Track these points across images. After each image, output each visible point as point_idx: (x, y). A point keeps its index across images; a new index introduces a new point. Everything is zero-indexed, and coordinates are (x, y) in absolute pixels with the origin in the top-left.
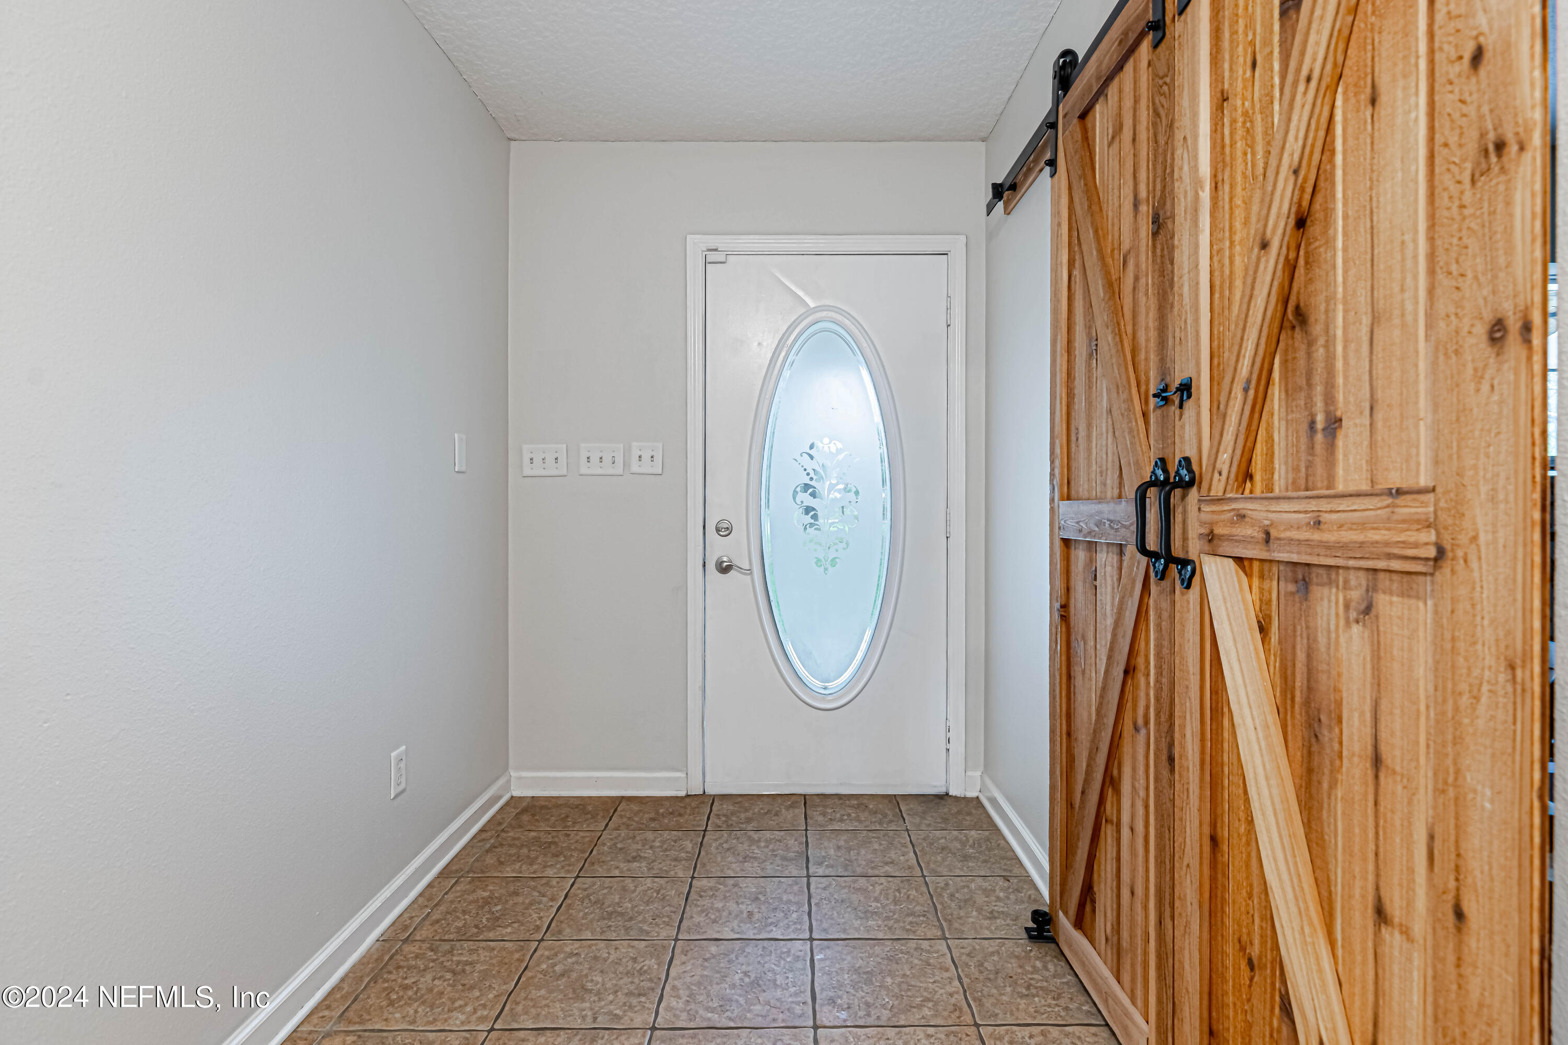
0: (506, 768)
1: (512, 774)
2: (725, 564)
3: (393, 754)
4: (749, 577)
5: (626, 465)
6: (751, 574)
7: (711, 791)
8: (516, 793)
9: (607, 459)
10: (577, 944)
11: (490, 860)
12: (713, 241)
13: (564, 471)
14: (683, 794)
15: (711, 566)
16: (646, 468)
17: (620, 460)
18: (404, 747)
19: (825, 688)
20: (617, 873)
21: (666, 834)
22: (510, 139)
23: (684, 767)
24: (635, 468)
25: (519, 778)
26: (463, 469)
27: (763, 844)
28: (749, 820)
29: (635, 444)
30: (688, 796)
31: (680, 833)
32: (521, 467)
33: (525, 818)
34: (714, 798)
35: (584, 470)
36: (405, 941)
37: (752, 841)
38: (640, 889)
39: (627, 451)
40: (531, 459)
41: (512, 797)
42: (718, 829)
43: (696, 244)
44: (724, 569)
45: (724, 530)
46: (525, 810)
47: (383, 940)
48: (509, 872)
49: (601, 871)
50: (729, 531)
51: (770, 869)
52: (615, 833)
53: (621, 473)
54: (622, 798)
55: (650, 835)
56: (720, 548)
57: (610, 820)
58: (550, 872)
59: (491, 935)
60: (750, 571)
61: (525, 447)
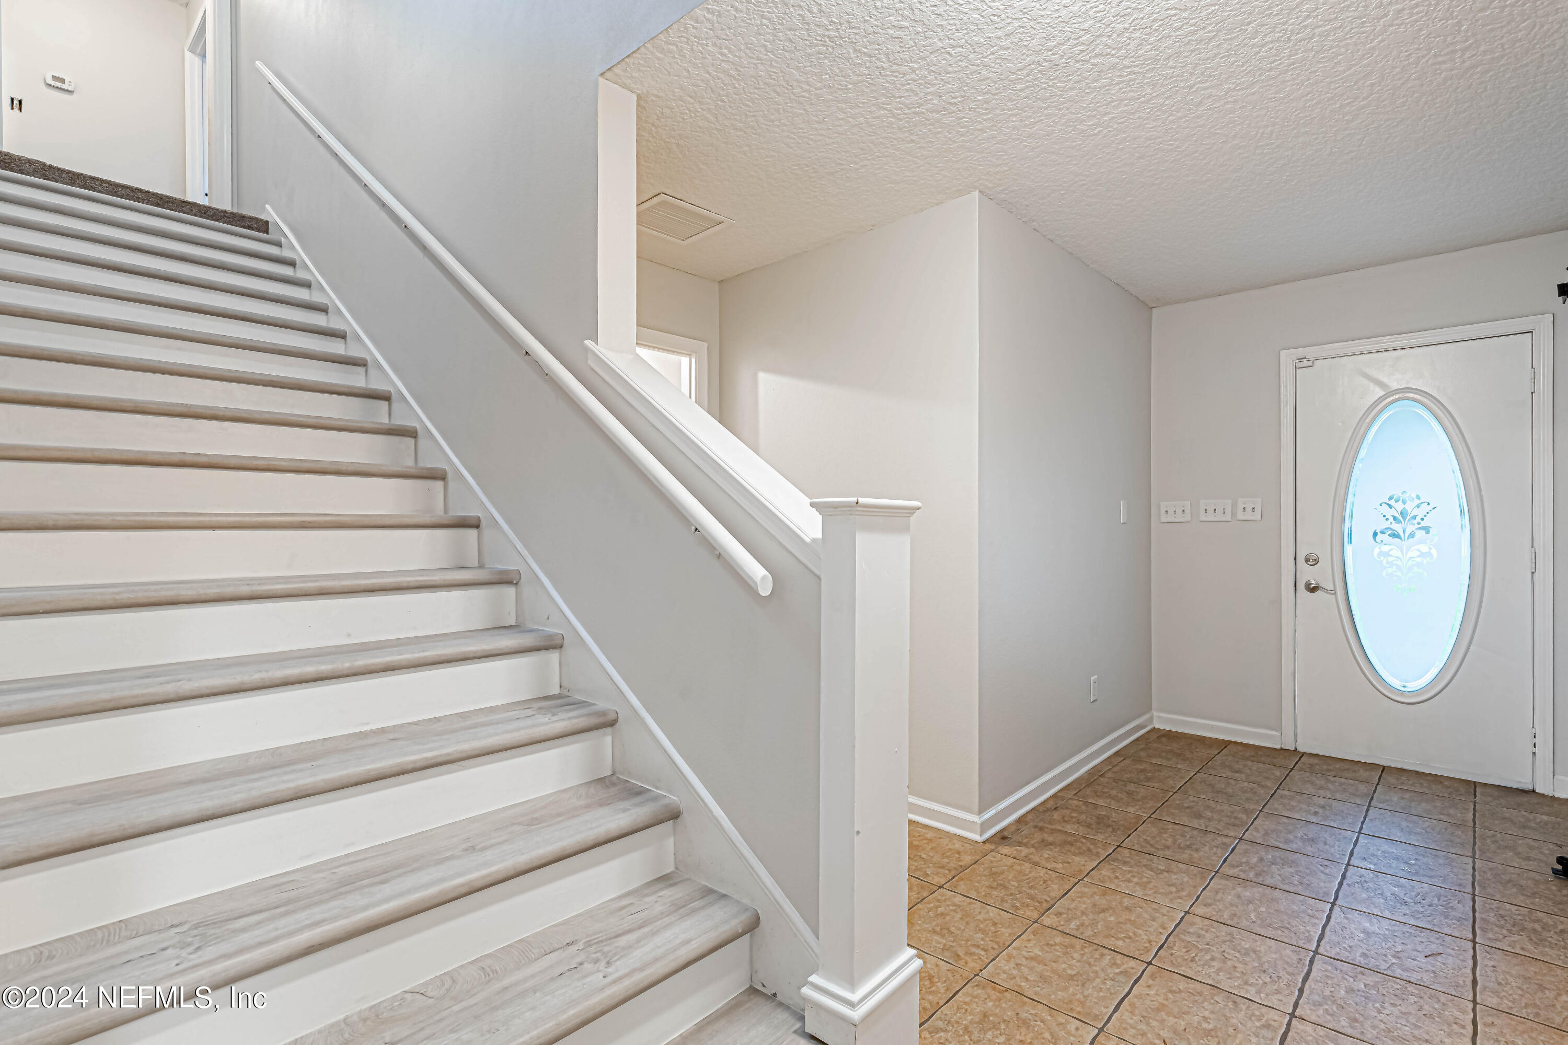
0: (1150, 709)
1: (1155, 714)
2: (1313, 585)
3: (1092, 678)
4: (1334, 596)
5: (1234, 514)
6: (1335, 594)
7: (1301, 748)
8: (1157, 726)
9: (1220, 511)
10: (1198, 799)
11: (1143, 754)
12: (1301, 352)
13: (1189, 519)
14: (1278, 747)
15: (1301, 586)
16: (1249, 516)
17: (1229, 512)
18: (1096, 676)
19: (1404, 687)
20: (1224, 775)
21: (1261, 765)
22: (1152, 308)
23: (1279, 728)
24: (1241, 515)
25: (1159, 717)
26: (1125, 521)
27: (1337, 784)
28: (1328, 770)
29: (1240, 500)
30: (1282, 749)
31: (1272, 767)
32: (1159, 516)
33: (1164, 740)
34: (1303, 754)
35: (1203, 518)
36: (1101, 776)
37: (1328, 781)
38: (1238, 786)
39: (1234, 505)
40: (1166, 511)
41: (1154, 728)
42: (1301, 770)
43: (1287, 358)
44: (1312, 589)
45: (1311, 560)
46: (1163, 736)
47: (1090, 773)
48: (1155, 761)
49: (1213, 772)
50: (1316, 561)
51: (1338, 796)
52: (1224, 758)
53: (1230, 519)
54: (1232, 742)
55: (1250, 763)
56: (1308, 574)
57: (1221, 751)
58: (1180, 766)
59: (1147, 784)
60: (1334, 592)
61: (1162, 504)
